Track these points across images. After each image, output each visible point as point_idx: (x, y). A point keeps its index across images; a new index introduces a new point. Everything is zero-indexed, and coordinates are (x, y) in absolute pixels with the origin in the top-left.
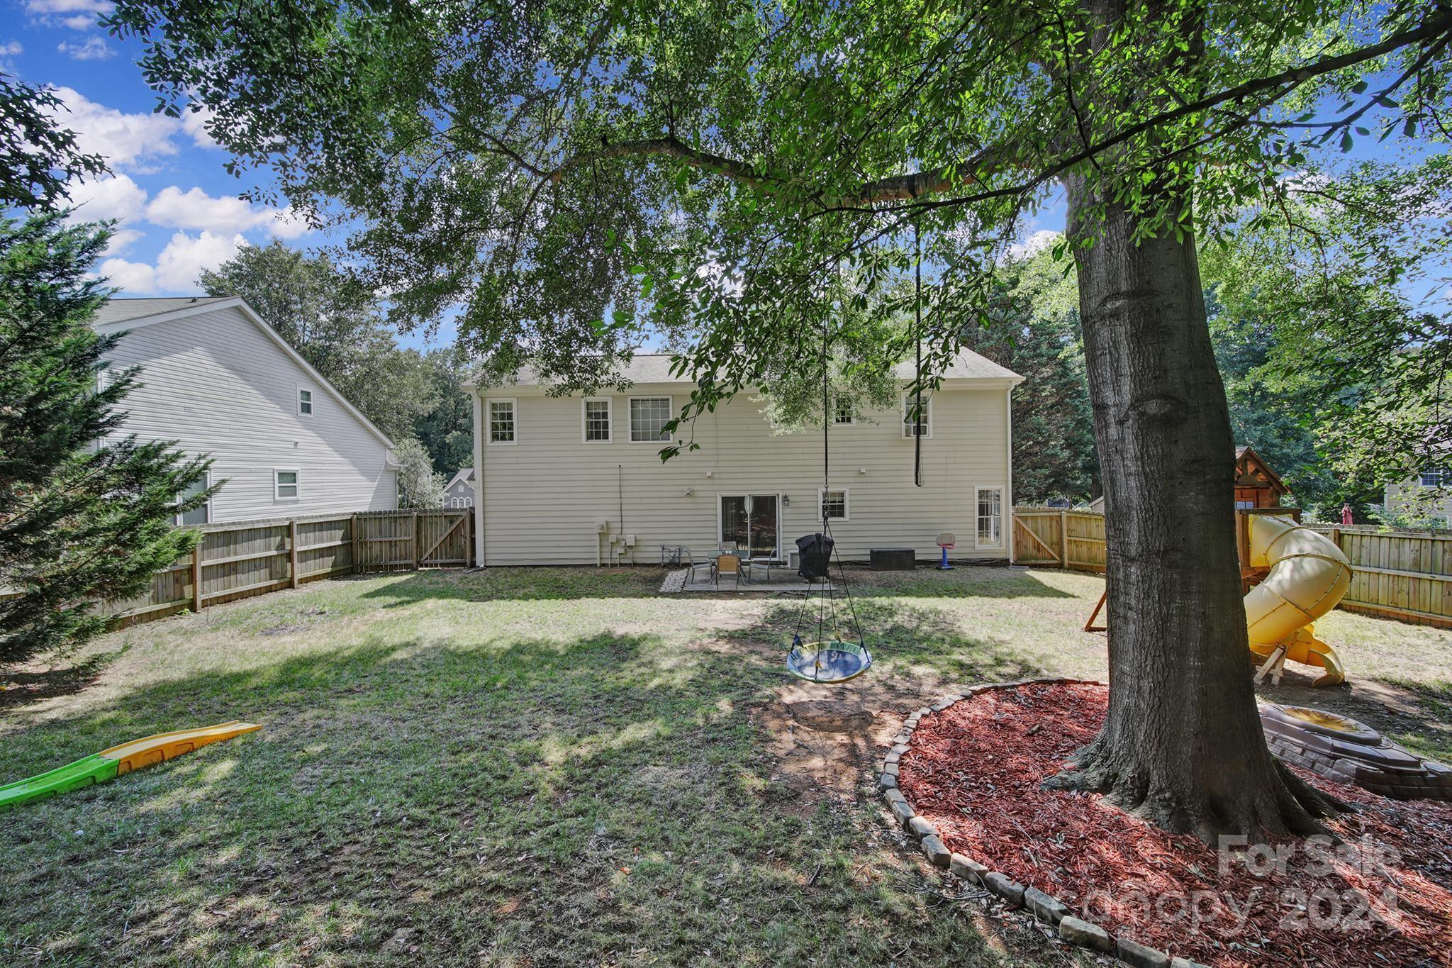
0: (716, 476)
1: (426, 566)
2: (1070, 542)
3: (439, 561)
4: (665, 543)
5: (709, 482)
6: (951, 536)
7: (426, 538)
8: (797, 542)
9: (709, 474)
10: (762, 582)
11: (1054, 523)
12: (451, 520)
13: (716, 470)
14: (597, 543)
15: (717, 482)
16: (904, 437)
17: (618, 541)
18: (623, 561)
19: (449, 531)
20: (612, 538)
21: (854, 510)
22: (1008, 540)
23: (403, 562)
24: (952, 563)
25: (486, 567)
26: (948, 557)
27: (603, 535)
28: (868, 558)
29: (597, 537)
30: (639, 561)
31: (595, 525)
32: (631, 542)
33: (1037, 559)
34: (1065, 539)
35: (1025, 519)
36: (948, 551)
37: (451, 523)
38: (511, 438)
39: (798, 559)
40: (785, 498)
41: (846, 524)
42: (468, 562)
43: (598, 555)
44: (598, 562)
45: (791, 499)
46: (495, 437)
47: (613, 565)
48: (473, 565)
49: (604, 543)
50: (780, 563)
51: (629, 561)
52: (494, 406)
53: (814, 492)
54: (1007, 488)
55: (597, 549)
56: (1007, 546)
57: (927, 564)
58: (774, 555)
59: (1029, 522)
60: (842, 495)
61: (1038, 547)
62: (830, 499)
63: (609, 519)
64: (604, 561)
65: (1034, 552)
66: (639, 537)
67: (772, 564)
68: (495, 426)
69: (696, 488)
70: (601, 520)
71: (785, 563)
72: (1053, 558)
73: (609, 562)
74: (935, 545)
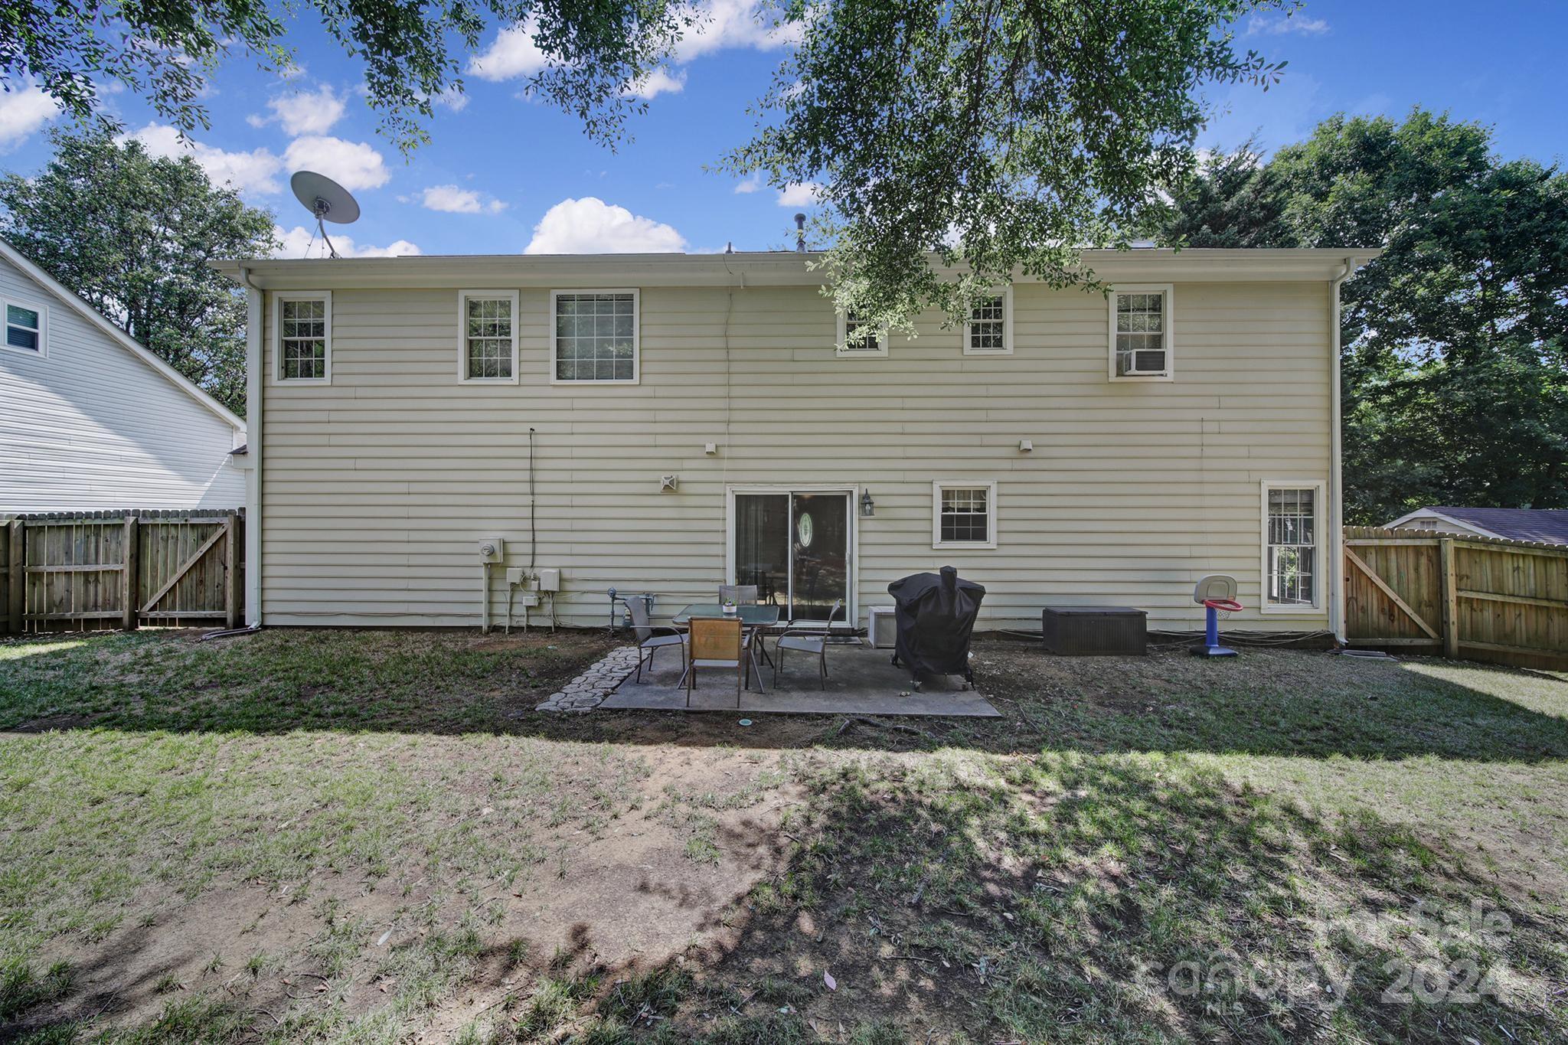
0: (725, 452)
1: (154, 622)
2: (1459, 600)
3: (178, 614)
4: (618, 587)
5: (710, 463)
6: (1229, 584)
7: (154, 568)
8: (894, 588)
9: (711, 448)
10: (807, 684)
11: (1424, 560)
12: (203, 531)
13: (725, 440)
14: (483, 584)
15: (725, 464)
16: (1113, 377)
17: (525, 580)
18: (534, 622)
19: (198, 555)
20: (513, 575)
21: (1007, 526)
22: (1332, 595)
23: (107, 614)
24: (1226, 640)
25: (264, 627)
26: (1221, 627)
27: (495, 568)
28: (1039, 627)
29: (482, 572)
30: (566, 622)
31: (477, 548)
32: (550, 584)
33: (1388, 635)
34: (1452, 594)
35: (1362, 551)
36: (1220, 614)
37: (204, 538)
38: (321, 373)
39: (892, 626)
40: (866, 500)
41: (990, 554)
42: (230, 616)
43: (482, 609)
44: (483, 622)
45: (877, 501)
46: (288, 372)
47: (514, 630)
48: (240, 621)
49: (497, 585)
50: (853, 632)
51: (549, 623)
52: (287, 309)
53: (923, 489)
54: (1330, 485)
55: (483, 597)
56: (1331, 609)
57: (1168, 641)
58: (840, 615)
59: (1372, 557)
60: (981, 494)
61: (1390, 609)
62: (955, 503)
63: (509, 536)
64: (497, 622)
65: (1383, 621)
66: (566, 574)
67: (836, 633)
68: (288, 347)
69: (683, 476)
70: (491, 538)
71: (863, 633)
72: (1422, 633)
73: (505, 622)
74: (1190, 601)
